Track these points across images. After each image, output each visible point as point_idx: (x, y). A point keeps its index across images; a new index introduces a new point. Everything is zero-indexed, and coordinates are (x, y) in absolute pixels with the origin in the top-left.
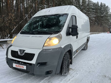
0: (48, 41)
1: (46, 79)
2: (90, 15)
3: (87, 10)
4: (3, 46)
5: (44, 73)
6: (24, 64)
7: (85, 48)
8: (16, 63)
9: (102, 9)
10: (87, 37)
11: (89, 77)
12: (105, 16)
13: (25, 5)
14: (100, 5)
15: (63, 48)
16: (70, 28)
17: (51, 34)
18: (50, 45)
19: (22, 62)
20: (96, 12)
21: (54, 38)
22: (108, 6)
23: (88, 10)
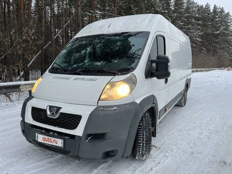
0: (108, 89)
1: (104, 167)
2: (191, 32)
3: (185, 22)
4: (10, 96)
5: (100, 155)
6: (59, 136)
7: (180, 102)
8: (42, 133)
9: (217, 18)
10: (186, 79)
11: (191, 163)
12: (223, 34)
13: (56, 9)
14: (212, 11)
15: (138, 103)
16: (152, 62)
17: (114, 74)
18: (112, 98)
19: (55, 132)
20: (204, 26)
21: (119, 83)
22: (228, 13)
23: (188, 20)
